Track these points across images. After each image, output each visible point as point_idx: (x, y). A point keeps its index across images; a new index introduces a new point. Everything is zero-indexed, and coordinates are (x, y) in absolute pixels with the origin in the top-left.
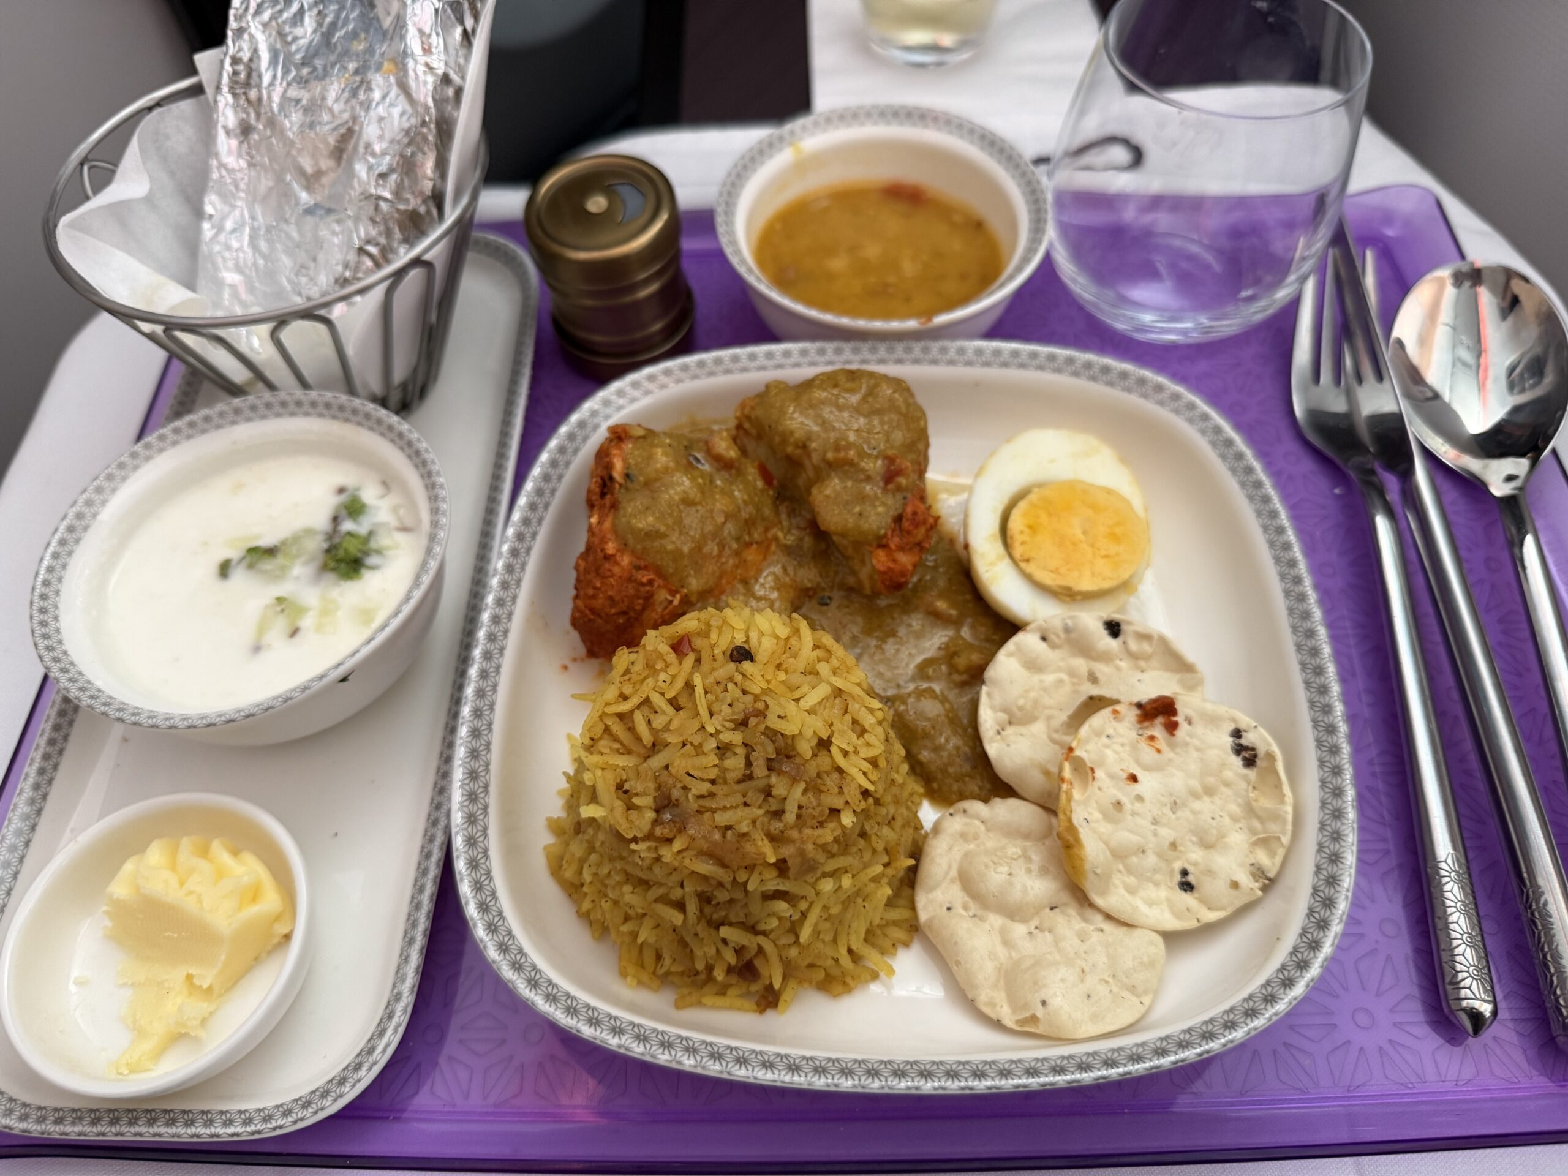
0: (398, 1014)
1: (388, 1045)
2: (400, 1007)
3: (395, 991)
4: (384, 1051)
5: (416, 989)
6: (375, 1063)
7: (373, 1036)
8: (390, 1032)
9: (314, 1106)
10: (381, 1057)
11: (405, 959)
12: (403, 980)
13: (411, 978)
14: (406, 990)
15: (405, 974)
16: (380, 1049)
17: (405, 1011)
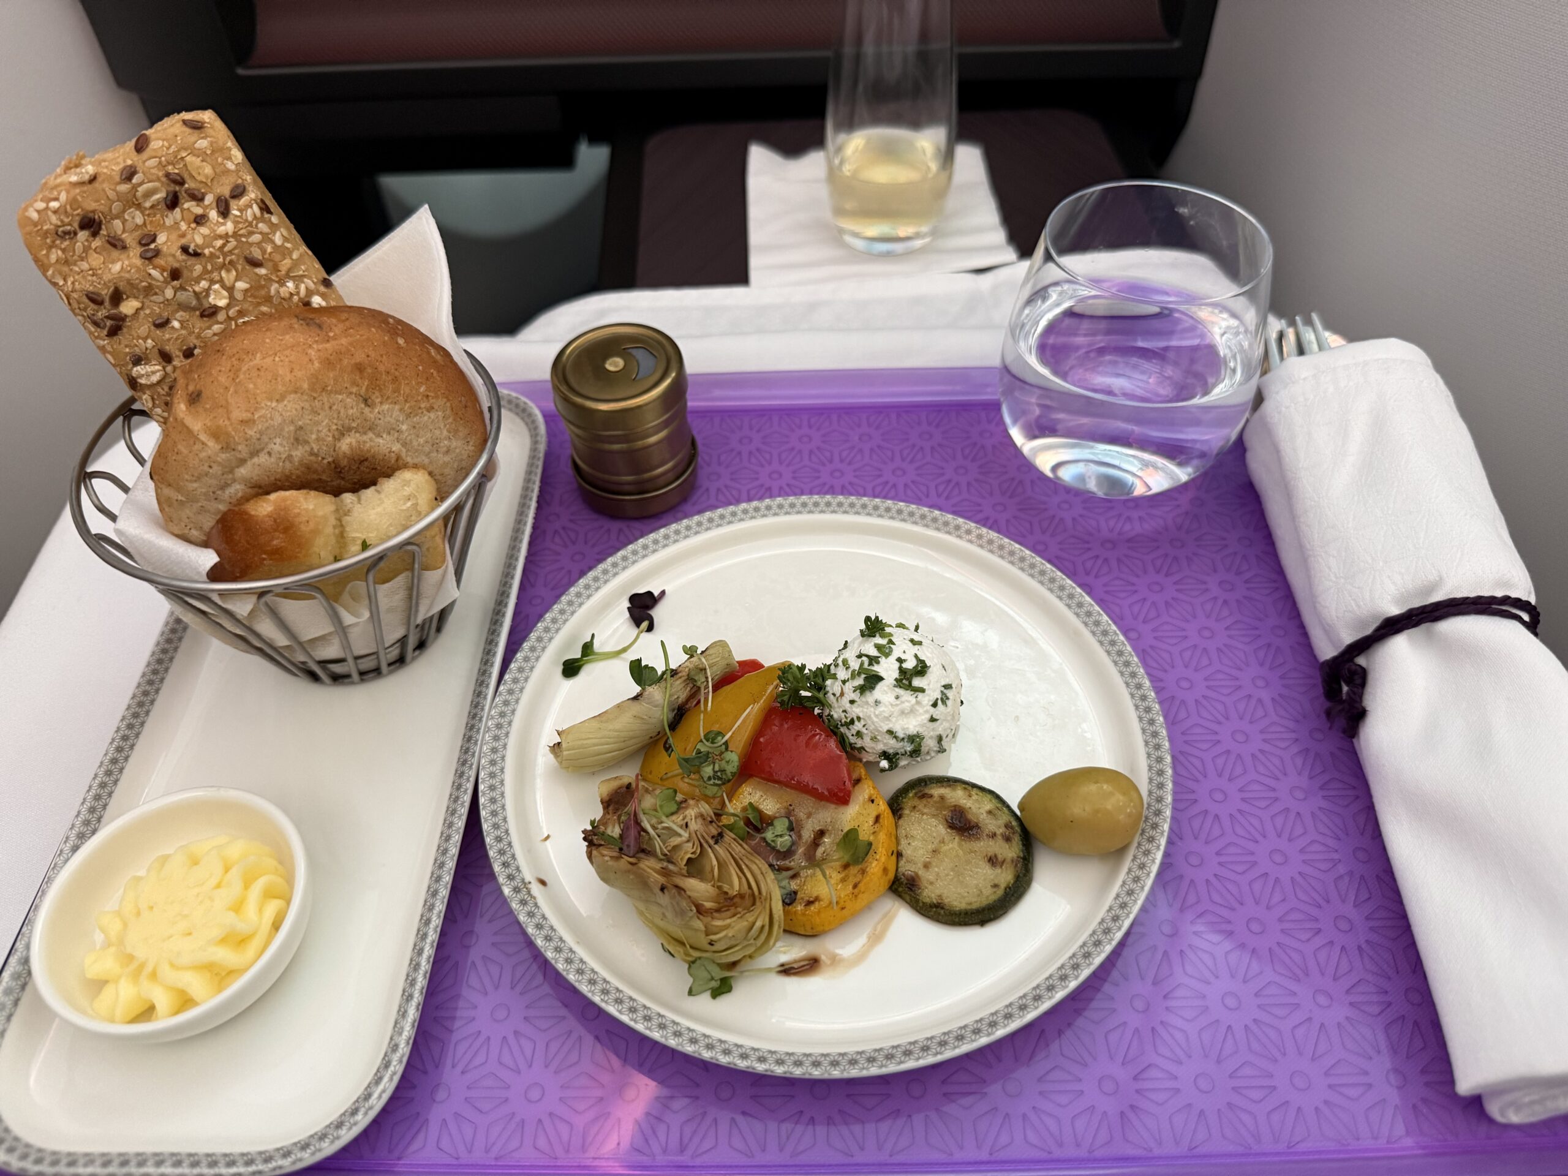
0: (394, 1063)
1: (384, 1091)
2: (396, 1058)
3: (393, 1042)
4: (380, 1097)
5: (411, 1042)
6: (371, 1108)
7: (370, 1084)
8: (386, 1079)
9: (312, 1148)
10: (377, 1102)
11: (403, 1013)
12: (400, 1034)
13: (408, 1030)
14: (403, 1041)
15: (402, 1028)
16: (376, 1095)
17: (401, 1061)
